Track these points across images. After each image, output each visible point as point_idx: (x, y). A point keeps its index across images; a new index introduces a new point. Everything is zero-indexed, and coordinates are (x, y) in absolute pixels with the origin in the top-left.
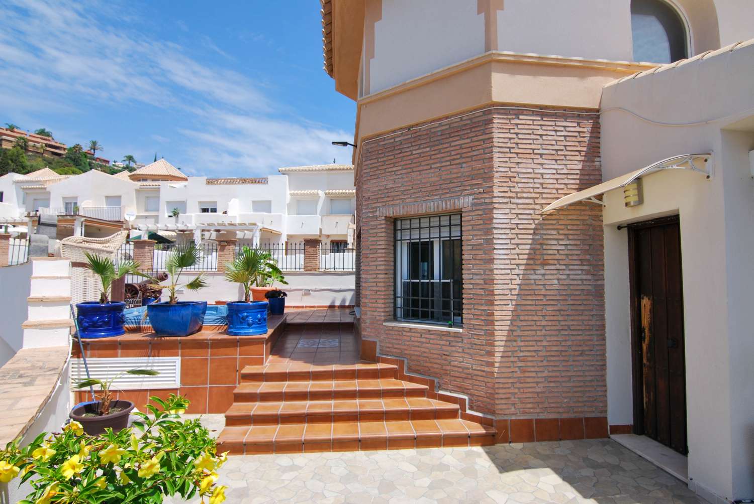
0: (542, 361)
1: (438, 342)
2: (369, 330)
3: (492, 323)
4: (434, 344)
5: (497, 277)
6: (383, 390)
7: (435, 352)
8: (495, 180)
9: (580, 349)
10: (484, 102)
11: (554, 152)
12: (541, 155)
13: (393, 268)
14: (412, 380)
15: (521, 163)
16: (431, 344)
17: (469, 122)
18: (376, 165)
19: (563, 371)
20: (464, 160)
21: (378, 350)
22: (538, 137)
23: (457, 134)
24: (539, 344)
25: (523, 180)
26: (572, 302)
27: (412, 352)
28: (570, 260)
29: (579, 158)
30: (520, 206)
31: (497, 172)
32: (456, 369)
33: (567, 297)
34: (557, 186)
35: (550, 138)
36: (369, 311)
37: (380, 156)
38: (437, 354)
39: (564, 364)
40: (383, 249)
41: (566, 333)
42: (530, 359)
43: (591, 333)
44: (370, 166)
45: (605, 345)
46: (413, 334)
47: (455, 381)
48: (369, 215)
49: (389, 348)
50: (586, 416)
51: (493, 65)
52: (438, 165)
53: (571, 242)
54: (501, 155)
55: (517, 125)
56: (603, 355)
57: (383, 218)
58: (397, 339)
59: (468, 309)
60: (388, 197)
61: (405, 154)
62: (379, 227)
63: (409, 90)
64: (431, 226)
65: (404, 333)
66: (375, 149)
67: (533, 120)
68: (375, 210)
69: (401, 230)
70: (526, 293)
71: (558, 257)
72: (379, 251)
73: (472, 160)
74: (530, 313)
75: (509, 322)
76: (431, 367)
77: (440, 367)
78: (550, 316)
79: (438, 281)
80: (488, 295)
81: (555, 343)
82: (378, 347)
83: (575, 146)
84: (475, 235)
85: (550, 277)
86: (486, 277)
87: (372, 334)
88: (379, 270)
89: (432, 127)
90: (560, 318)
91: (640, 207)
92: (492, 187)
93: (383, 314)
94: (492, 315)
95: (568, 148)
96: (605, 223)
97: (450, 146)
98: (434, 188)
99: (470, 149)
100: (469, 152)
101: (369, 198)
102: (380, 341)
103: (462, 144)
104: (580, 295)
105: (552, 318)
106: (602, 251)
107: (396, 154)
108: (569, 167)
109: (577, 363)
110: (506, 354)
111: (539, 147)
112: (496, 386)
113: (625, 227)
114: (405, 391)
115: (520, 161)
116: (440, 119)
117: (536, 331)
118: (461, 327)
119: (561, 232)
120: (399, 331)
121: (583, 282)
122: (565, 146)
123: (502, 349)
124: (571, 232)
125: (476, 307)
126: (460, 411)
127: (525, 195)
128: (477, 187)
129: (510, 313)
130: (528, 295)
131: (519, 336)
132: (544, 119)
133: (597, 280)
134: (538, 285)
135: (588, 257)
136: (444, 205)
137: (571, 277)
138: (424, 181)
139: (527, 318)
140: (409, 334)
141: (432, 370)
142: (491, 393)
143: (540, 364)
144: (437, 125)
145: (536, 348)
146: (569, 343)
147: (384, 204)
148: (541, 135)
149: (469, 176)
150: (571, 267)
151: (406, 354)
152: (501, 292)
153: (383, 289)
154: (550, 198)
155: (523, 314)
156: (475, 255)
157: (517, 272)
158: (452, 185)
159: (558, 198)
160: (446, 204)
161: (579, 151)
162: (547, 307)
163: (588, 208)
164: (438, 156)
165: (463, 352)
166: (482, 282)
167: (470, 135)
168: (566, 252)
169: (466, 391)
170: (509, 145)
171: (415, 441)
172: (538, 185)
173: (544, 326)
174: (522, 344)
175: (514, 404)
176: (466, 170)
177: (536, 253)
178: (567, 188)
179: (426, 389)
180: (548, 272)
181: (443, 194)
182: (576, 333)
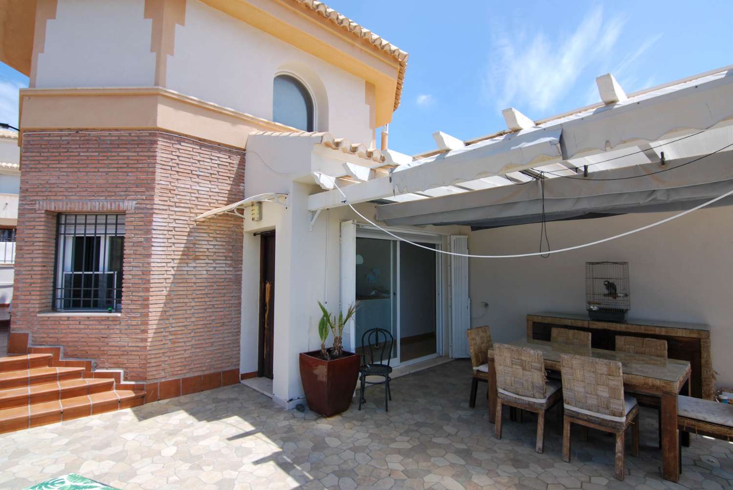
0: (190, 333)
1: (97, 327)
2: (21, 322)
3: (147, 306)
4: (92, 329)
5: (153, 269)
6: (31, 377)
7: (93, 336)
8: (156, 191)
9: (222, 321)
10: (150, 126)
11: (209, 175)
12: (198, 176)
13: (53, 260)
14: (67, 364)
15: (180, 180)
16: (90, 329)
17: (137, 138)
18: (37, 158)
19: (207, 339)
20: (129, 170)
21: (30, 342)
22: (197, 162)
23: (125, 146)
24: (188, 320)
25: (181, 193)
26: (217, 288)
27: (69, 339)
28: (217, 256)
29: (228, 182)
30: (178, 213)
31: (158, 184)
32: (113, 348)
33: (213, 283)
34: (210, 201)
35: (206, 164)
36: (21, 303)
37: (43, 150)
38: (95, 338)
39: (208, 333)
40: (42, 242)
41: (211, 310)
42: (180, 332)
43: (231, 309)
44: (31, 158)
45: (240, 317)
46: (71, 322)
47: (112, 359)
48: (26, 207)
49: (43, 337)
50: (223, 370)
51: (159, 98)
52: (106, 170)
53: (219, 243)
54: (162, 171)
55: (179, 149)
56: (239, 325)
57: (43, 212)
58: (53, 329)
59: (127, 296)
60: (50, 191)
61: (72, 154)
62: (37, 220)
63: (79, 96)
64: (108, 223)
65: (61, 322)
66: (38, 143)
67: (193, 148)
68: (33, 203)
69: (65, 224)
70: (179, 281)
71: (207, 254)
72: (36, 244)
73: (137, 171)
74: (181, 297)
75: (163, 304)
76: (89, 350)
77: (97, 349)
78: (198, 298)
79: (102, 273)
80: (145, 283)
81: (201, 319)
82: (30, 338)
83: (226, 173)
84: (136, 234)
85: (200, 269)
86: (144, 269)
87: (23, 326)
88: (36, 262)
89: (102, 135)
90: (207, 299)
91: (260, 221)
92: (153, 195)
93: (37, 306)
94: (148, 299)
95: (220, 174)
96: (245, 230)
97: (118, 155)
98: (101, 189)
99: (136, 162)
100: (136, 164)
101: (27, 190)
102: (32, 332)
103: (130, 156)
104: (223, 282)
105: (200, 300)
106: (242, 250)
107: (63, 152)
108: (220, 187)
109: (219, 332)
110: (159, 331)
111: (197, 169)
112: (149, 357)
113: (259, 234)
114: (58, 375)
115: (180, 178)
116: (110, 130)
117: (186, 310)
118: (120, 312)
119: (211, 235)
120: (56, 321)
121: (226, 273)
122: (218, 172)
123: (155, 327)
124: (219, 236)
125: (134, 294)
126: (115, 384)
127: (182, 205)
128: (140, 194)
129: (164, 297)
130: (180, 283)
131: (171, 315)
132: (202, 149)
133: (237, 271)
134: (190, 275)
135: (231, 254)
136: (109, 206)
137: (217, 269)
138: (90, 182)
139: (179, 301)
140: (66, 323)
141: (89, 352)
142: (144, 364)
143: (189, 336)
144: (107, 135)
145: (185, 324)
146: (213, 318)
147: (45, 198)
148: (199, 161)
149: (134, 184)
150: (217, 262)
151: (63, 342)
152: (157, 281)
153: (39, 281)
154: (204, 209)
155: (175, 298)
156: (136, 250)
157: (172, 265)
158: (118, 190)
159: (210, 210)
160: (111, 206)
161: (229, 177)
162: (197, 291)
163: (232, 219)
164: (106, 162)
165: (121, 333)
166: (140, 273)
167: (138, 150)
168: (214, 250)
169: (121, 366)
170: (170, 164)
171: (62, 414)
172: (194, 199)
173: (193, 306)
174: (174, 321)
175: (164, 370)
176: (132, 178)
177: (190, 250)
178: (218, 203)
179: (83, 370)
180: (199, 265)
181: (109, 196)
182: (219, 310)
